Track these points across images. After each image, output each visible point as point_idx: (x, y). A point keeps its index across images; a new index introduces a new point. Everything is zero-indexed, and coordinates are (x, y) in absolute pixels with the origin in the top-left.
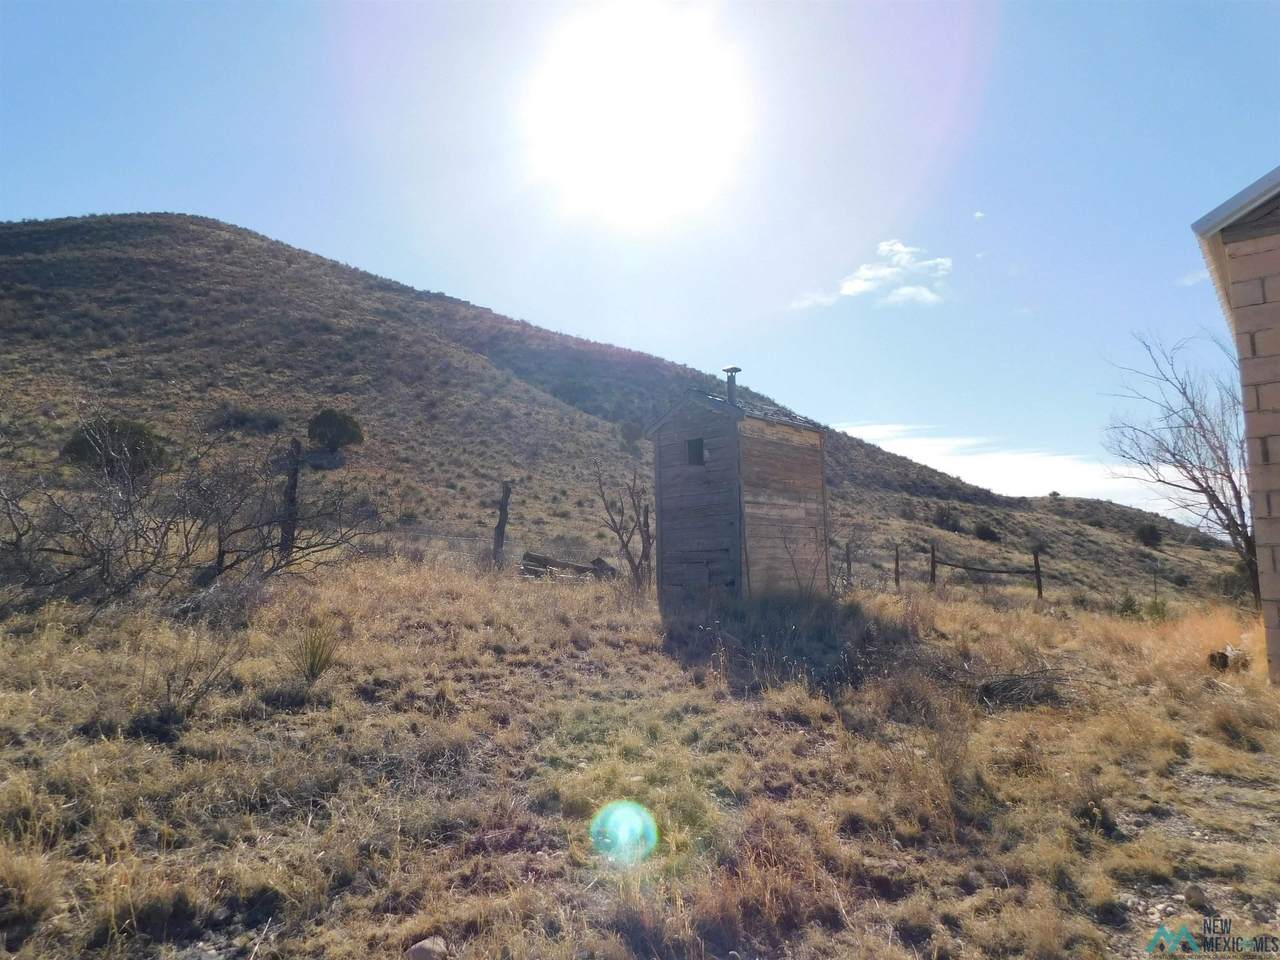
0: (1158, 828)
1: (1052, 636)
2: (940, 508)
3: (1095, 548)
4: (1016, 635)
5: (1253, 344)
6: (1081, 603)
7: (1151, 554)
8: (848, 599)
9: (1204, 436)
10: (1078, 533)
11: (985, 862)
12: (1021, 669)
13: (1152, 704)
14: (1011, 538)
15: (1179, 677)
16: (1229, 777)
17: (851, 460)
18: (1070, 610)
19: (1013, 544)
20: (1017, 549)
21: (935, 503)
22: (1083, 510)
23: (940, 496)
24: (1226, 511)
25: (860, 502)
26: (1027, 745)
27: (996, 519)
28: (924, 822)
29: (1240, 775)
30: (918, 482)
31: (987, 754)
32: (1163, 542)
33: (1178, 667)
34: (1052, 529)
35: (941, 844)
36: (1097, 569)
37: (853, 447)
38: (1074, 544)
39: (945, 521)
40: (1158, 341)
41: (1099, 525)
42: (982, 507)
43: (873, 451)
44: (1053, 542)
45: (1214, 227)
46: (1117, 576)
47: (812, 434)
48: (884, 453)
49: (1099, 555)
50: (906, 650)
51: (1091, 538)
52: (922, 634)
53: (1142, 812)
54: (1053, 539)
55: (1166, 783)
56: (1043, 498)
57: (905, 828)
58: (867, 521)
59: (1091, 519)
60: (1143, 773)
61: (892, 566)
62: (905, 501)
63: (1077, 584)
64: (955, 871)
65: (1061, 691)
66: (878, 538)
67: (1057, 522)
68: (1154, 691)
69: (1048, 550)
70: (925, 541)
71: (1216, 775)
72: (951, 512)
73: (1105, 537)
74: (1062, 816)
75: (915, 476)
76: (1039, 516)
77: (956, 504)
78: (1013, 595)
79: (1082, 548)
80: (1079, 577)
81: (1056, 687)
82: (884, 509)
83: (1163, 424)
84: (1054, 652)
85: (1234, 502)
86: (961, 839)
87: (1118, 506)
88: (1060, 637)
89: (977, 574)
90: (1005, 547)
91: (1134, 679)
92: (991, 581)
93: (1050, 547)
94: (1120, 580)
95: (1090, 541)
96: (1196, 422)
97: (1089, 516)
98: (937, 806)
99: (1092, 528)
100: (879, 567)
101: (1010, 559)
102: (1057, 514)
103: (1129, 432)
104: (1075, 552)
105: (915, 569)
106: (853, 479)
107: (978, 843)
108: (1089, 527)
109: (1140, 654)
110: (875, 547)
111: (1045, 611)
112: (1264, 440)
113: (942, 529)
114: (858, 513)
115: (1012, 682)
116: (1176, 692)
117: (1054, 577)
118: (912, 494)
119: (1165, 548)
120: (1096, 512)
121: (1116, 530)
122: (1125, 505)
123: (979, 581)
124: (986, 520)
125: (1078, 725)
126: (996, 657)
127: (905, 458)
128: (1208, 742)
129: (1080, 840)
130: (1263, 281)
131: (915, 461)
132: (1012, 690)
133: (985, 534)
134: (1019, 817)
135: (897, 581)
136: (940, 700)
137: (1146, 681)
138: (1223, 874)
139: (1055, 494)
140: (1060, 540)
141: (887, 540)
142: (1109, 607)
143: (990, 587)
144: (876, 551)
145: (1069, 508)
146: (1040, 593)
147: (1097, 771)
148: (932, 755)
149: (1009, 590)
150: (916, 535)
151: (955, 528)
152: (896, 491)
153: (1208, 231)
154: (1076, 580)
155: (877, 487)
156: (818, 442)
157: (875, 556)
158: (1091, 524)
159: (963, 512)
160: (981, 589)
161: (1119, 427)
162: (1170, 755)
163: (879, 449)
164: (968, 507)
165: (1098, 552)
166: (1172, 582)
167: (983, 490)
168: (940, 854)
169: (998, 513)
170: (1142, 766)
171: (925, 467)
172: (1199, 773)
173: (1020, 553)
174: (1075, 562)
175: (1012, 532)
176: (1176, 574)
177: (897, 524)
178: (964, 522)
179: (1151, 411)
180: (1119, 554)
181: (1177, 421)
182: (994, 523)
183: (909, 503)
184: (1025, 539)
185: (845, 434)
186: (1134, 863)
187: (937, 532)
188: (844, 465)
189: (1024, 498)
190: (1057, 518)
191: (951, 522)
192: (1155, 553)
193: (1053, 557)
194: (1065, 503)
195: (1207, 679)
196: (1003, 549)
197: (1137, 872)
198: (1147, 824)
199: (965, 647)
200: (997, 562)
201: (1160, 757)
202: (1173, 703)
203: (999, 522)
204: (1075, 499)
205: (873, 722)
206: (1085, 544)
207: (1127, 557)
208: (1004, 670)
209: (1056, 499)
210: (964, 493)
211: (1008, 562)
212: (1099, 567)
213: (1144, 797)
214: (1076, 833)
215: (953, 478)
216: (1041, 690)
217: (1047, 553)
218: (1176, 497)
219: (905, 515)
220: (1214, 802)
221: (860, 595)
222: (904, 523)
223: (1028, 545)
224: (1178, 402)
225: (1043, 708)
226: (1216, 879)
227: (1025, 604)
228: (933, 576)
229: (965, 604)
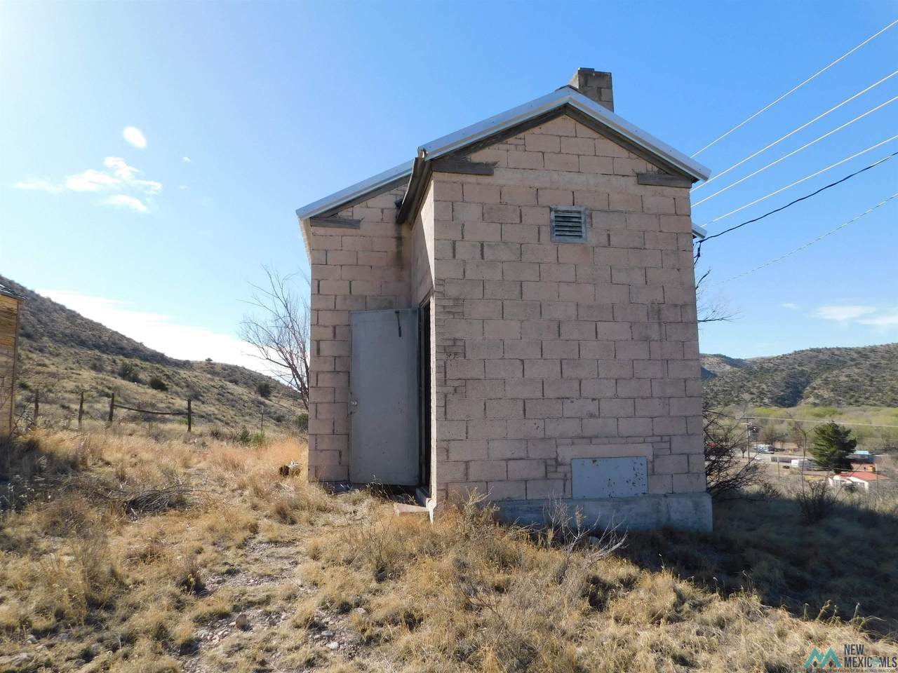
0: (231, 581)
1: (190, 459)
2: (124, 364)
3: (231, 397)
4: (165, 461)
5: (319, 286)
6: (216, 435)
7: (264, 402)
8: (29, 436)
9: (294, 334)
10: (222, 387)
11: (106, 634)
12: (162, 485)
13: (244, 501)
14: (175, 388)
15: (262, 484)
16: (276, 542)
17: (52, 321)
18: (208, 440)
19: (177, 393)
20: (179, 396)
21: (120, 360)
22: (226, 372)
23: (126, 355)
24: (301, 380)
25: (58, 355)
26: (156, 541)
27: (166, 375)
28: (60, 615)
29: (282, 540)
30: (109, 343)
31: (124, 552)
32: (272, 394)
33: (262, 477)
34: (205, 384)
35: (72, 629)
36: (231, 412)
37: (55, 311)
38: (218, 394)
39: (127, 374)
40: (276, 273)
41: (236, 382)
42: (157, 365)
43: (73, 316)
44: (204, 392)
45: (306, 215)
46: (243, 416)
47: (11, 301)
48: (82, 319)
49: (233, 402)
50: (71, 477)
51: (229, 391)
52: (89, 463)
53: (223, 574)
54: (205, 390)
55: (241, 552)
56: (201, 362)
57: (40, 623)
58: (62, 370)
59: (230, 378)
60: (228, 548)
61: (78, 407)
62: (96, 357)
63: (217, 421)
64: (78, 647)
65: (189, 498)
66: (70, 385)
67: (209, 379)
68: (247, 493)
69: (201, 398)
70: (110, 388)
71: (270, 542)
72: (133, 367)
73: (238, 390)
74: (171, 587)
75: (107, 339)
76: (197, 374)
77: (138, 362)
78: (171, 430)
79: (224, 397)
80: (219, 416)
81: (185, 496)
82: (78, 362)
83: (273, 324)
84: (188, 471)
85: (306, 375)
86: (89, 621)
87: (248, 370)
88: (196, 460)
89: (146, 414)
90: (171, 395)
91: (236, 486)
92: (156, 420)
93: (202, 396)
94: (244, 418)
95: (228, 392)
96: (291, 325)
97: (230, 376)
98: (74, 600)
99: (231, 384)
100: (67, 408)
101: (173, 404)
102: (208, 373)
103: (253, 326)
104: (218, 400)
105: (98, 410)
106: (52, 336)
107: (103, 620)
108: (228, 383)
109: (243, 469)
110: (66, 391)
111: (191, 441)
112: (318, 342)
113: (124, 379)
114: (53, 364)
115: (154, 495)
116: (258, 492)
117: (203, 417)
118: (103, 352)
119: (273, 398)
120: (233, 374)
121: (245, 386)
122: (253, 370)
123: (148, 420)
124: (159, 375)
125: (195, 521)
126: (146, 477)
127: (100, 325)
128: (270, 522)
129: (179, 602)
130: (326, 251)
131: (108, 327)
132: (153, 501)
133: (157, 385)
134: (138, 596)
135: (80, 419)
136: (94, 515)
137: (242, 487)
138: (259, 603)
139: (209, 360)
140: (209, 391)
141: (78, 387)
142: (233, 438)
143: (154, 424)
144: (67, 395)
145: (218, 369)
146: (190, 428)
147: (199, 551)
148: (77, 560)
149: (168, 426)
150: (102, 383)
151: (135, 379)
152: (90, 349)
153: (303, 217)
154: (216, 419)
155: (73, 344)
156: (15, 307)
157: (64, 399)
158: (231, 381)
159: (142, 368)
160: (147, 426)
161: (248, 323)
162: (247, 533)
163: (79, 315)
164: (147, 364)
165: (232, 400)
166: (274, 420)
167: (158, 353)
168: (69, 638)
169: (169, 370)
170: (228, 544)
171: (116, 333)
172: (261, 543)
173: (182, 399)
174: (218, 407)
175: (177, 385)
176: (277, 415)
177: (87, 375)
178: (142, 376)
179: (267, 315)
180: (245, 402)
181: (281, 323)
182: (165, 377)
183: (99, 359)
184: (185, 389)
185: (49, 300)
186: (211, 609)
187: (120, 382)
188: (46, 324)
189: (188, 361)
190: (209, 376)
191: (132, 375)
192: (267, 402)
193: (203, 403)
194: (216, 366)
195: (276, 483)
196: (169, 396)
197: (211, 615)
198: (224, 581)
199: (123, 471)
200: (164, 405)
201: (240, 536)
202: (256, 500)
203: (168, 377)
204: (222, 364)
205: (30, 540)
206: (225, 395)
207: (250, 404)
208: (149, 487)
209: (209, 363)
210: (144, 355)
211: (171, 405)
212: (232, 410)
213: (226, 564)
214: (177, 597)
215: (137, 343)
216: (174, 499)
217: (199, 400)
218: (275, 369)
219: (94, 368)
220: (265, 560)
221: (40, 434)
222: (93, 373)
223: (187, 394)
224: (282, 311)
225: (172, 512)
226: (256, 606)
227: (178, 435)
228: (111, 415)
229: (133, 437)
